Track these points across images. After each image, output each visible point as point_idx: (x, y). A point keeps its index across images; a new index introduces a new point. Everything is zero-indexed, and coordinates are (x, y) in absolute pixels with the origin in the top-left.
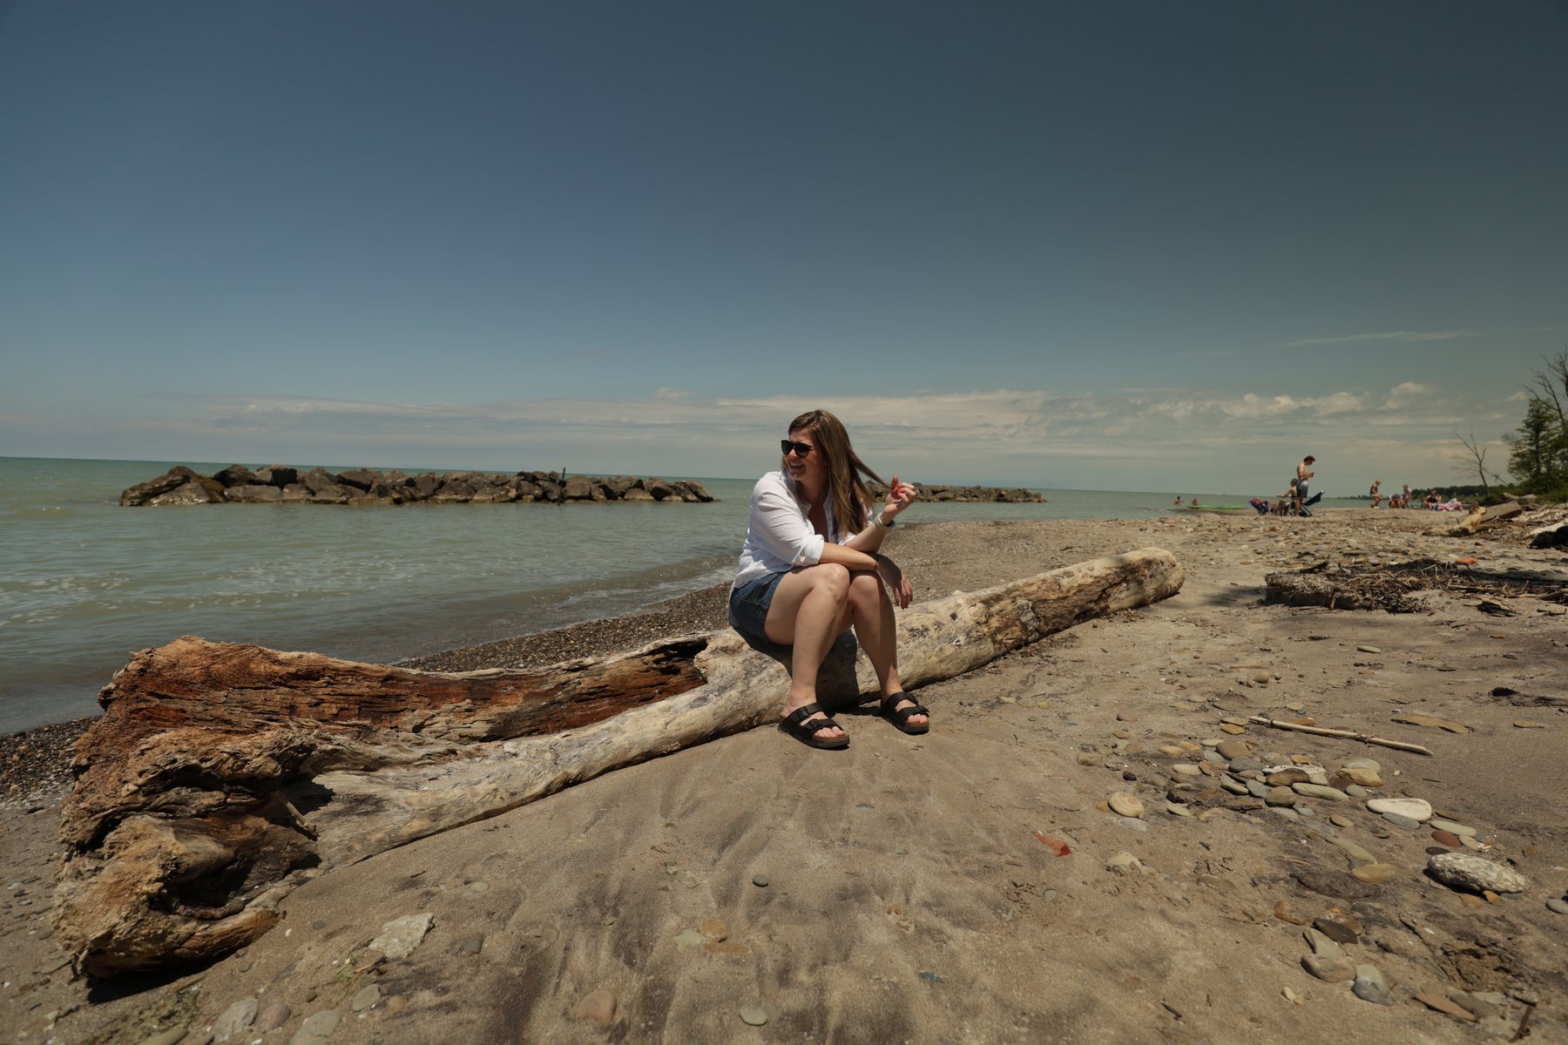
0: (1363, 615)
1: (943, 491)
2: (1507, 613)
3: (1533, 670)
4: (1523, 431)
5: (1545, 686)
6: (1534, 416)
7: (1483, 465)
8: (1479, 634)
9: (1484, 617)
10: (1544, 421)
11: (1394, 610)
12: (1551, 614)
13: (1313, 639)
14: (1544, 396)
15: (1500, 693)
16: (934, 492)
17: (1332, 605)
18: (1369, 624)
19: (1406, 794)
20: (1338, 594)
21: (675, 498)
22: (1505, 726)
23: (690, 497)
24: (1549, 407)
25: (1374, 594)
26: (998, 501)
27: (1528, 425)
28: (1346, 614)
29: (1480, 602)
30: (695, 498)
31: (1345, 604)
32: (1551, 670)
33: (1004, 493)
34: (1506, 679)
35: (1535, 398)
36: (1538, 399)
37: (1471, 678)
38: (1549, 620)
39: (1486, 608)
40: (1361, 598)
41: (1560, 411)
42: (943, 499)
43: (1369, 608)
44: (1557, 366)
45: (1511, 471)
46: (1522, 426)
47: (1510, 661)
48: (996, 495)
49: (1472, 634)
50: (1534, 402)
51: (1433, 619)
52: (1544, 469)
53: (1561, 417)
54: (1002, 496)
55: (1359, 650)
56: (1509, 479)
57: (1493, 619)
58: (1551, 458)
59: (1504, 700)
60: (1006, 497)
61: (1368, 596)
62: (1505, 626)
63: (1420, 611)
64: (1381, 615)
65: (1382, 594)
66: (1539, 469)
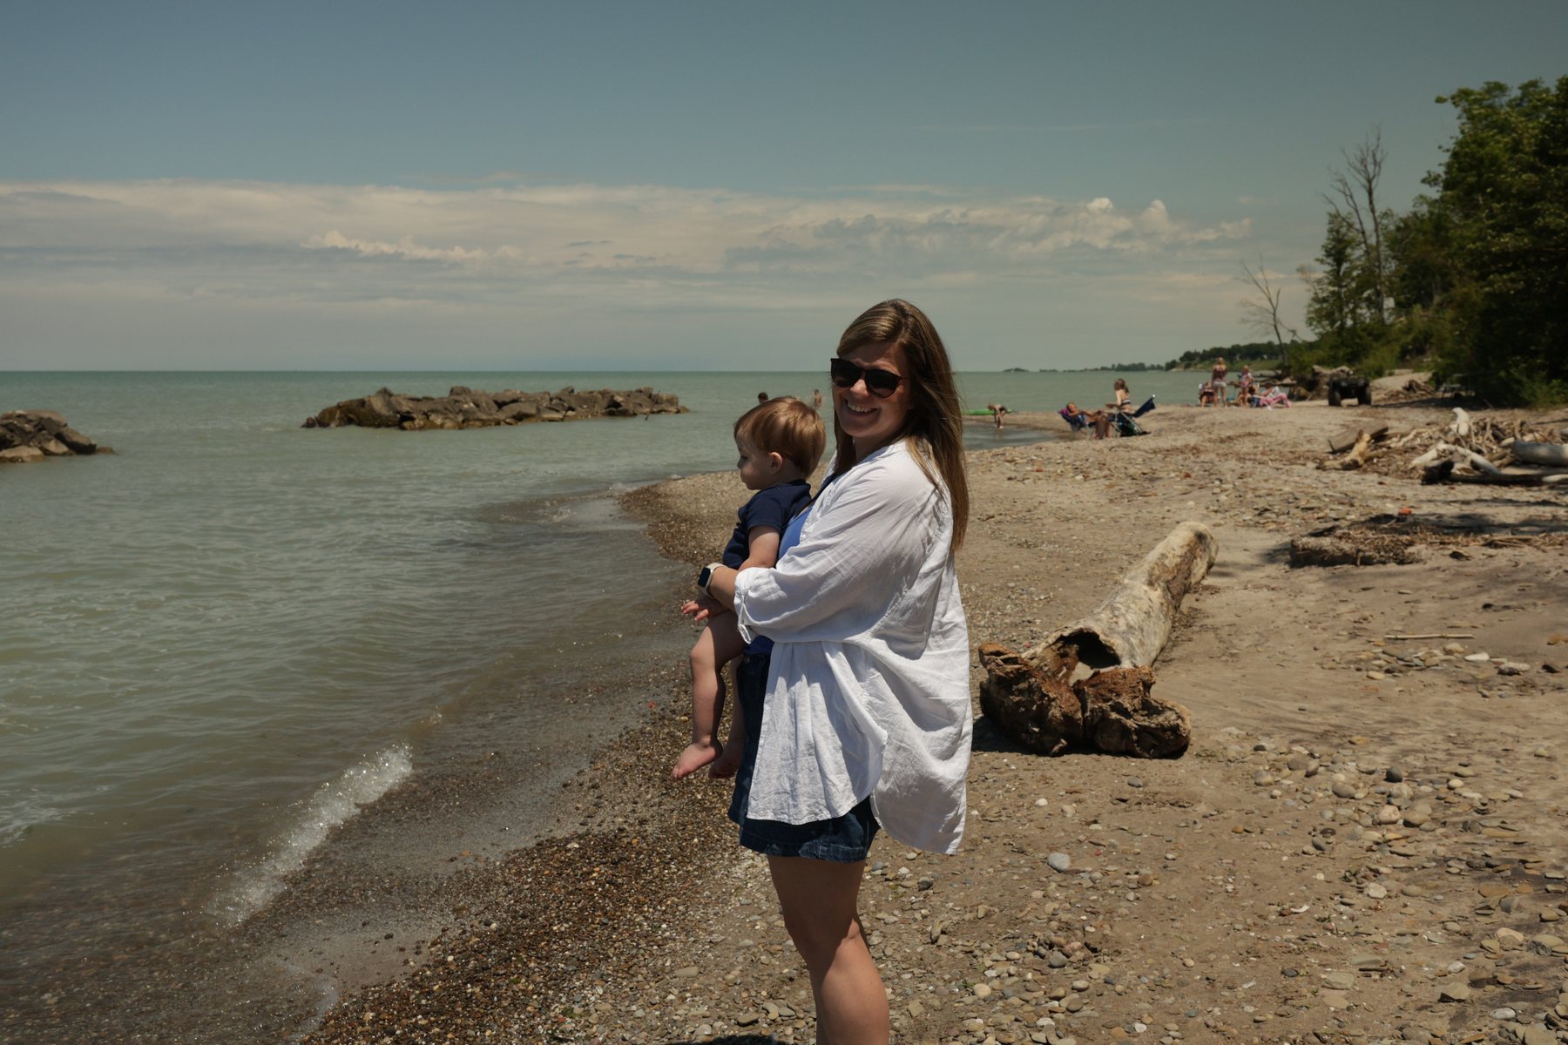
0: (1382, 568)
1: (514, 401)
2: (1467, 558)
3: (1495, 593)
4: (1322, 261)
5: (1504, 600)
6: (1334, 239)
7: (1277, 315)
8: (1458, 574)
9: (1454, 562)
10: (1345, 248)
11: (1401, 563)
12: (1491, 556)
13: (1364, 589)
14: (1345, 209)
15: (1487, 606)
16: (500, 405)
17: (1358, 563)
18: (1390, 575)
19: (1474, 653)
20: (1361, 554)
21: (25, 452)
22: (1496, 621)
23: (53, 446)
24: (1350, 226)
25: (1386, 552)
26: (611, 414)
27: (1329, 254)
28: (1369, 569)
29: (1450, 552)
30: (64, 448)
31: (1367, 561)
32: (1502, 591)
33: (619, 399)
34: (1485, 599)
35: (1334, 212)
36: (1339, 215)
37: (1469, 601)
38: (1490, 560)
39: (1456, 555)
40: (1377, 555)
41: (1363, 233)
42: (520, 418)
43: (1384, 563)
44: (1358, 165)
45: (1310, 322)
46: (1321, 254)
47: (1481, 589)
48: (605, 403)
49: (1454, 575)
50: (1335, 217)
51: (1427, 566)
52: (1349, 322)
53: (1365, 242)
54: (617, 405)
55: (1400, 593)
56: (1309, 335)
57: (1460, 563)
58: (1356, 306)
59: (1490, 610)
60: (624, 406)
61: (1382, 553)
62: (1469, 567)
63: (1418, 562)
64: (1392, 567)
65: (1391, 551)
66: (1343, 324)
